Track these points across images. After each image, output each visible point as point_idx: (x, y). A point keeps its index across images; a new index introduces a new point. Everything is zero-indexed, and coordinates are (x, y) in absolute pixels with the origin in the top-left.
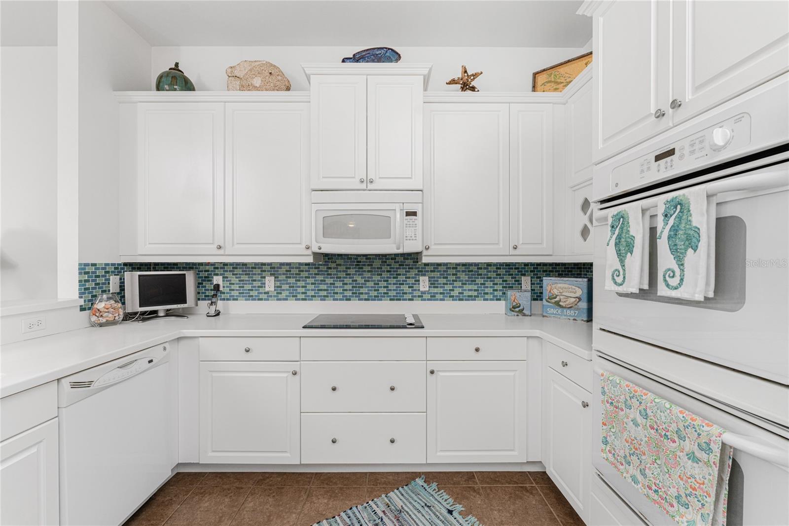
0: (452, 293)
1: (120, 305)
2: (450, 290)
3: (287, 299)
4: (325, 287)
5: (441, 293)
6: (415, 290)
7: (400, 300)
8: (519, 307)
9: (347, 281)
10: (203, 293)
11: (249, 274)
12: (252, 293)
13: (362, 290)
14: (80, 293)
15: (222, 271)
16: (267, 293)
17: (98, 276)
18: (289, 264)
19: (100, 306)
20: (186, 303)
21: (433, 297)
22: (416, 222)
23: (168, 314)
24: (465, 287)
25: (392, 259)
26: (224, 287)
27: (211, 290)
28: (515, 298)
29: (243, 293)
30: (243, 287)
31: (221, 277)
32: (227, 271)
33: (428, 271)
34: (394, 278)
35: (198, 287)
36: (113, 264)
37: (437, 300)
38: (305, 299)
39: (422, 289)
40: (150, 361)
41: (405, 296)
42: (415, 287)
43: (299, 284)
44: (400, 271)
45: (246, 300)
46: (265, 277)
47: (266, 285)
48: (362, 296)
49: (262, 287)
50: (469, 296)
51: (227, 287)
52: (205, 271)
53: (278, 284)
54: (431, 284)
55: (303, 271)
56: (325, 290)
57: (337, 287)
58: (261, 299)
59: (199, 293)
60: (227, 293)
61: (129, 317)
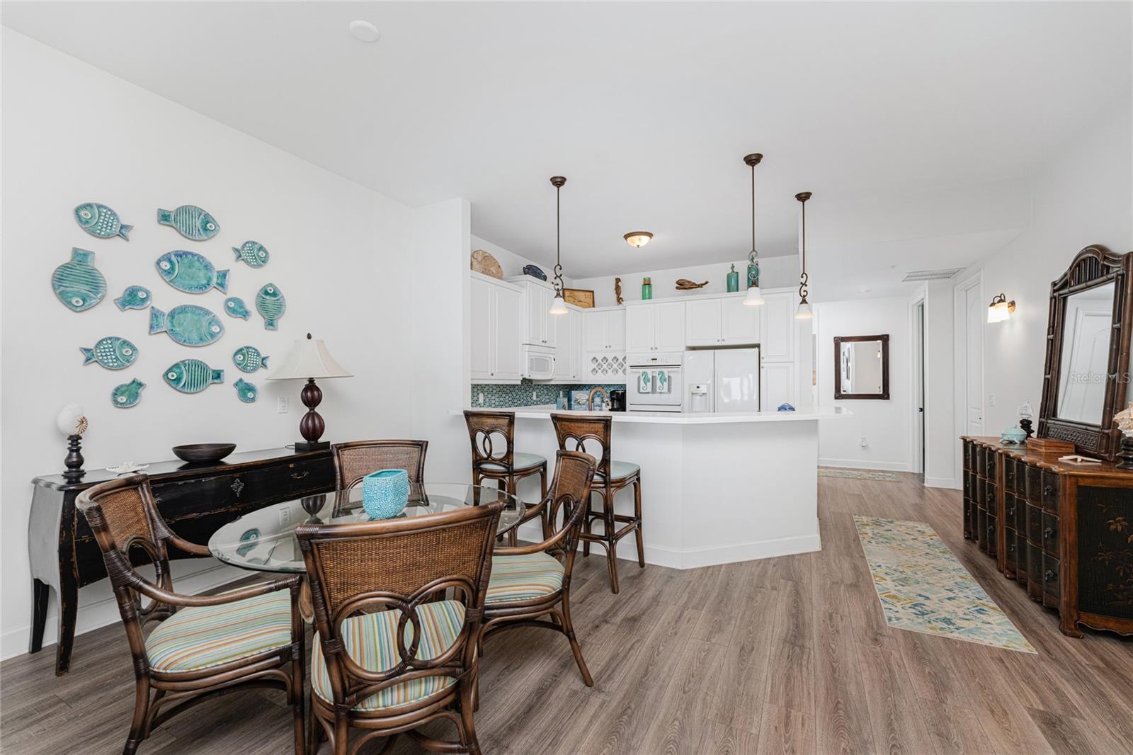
18: (488, 385)
54: (536, 396)
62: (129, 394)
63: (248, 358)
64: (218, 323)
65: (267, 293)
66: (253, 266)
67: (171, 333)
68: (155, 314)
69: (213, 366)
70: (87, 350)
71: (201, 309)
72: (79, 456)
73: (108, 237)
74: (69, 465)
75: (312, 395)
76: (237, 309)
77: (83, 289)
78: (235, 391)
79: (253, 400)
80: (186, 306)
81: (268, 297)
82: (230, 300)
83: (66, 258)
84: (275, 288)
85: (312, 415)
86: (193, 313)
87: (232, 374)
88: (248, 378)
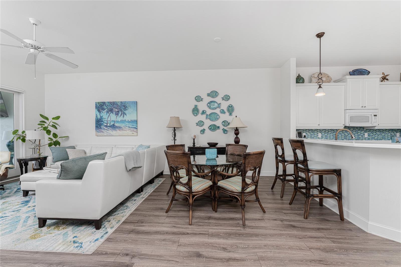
0: (375, 138)
2: (374, 137)
3: (324, 139)
5: (371, 138)
6: (363, 137)
7: (358, 140)
8: (399, 142)
9: (343, 134)
11: (313, 132)
13: (347, 137)
15: (305, 132)
16: (319, 138)
18: (325, 130)
21: (369, 139)
22: (377, 118)
24: (379, 136)
25: (356, 128)
28: (397, 139)
30: (312, 136)
32: (307, 132)
33: (367, 132)
34: (357, 133)
37: (370, 140)
38: (330, 140)
39: (366, 137)
41: (360, 139)
42: (363, 136)
43: (328, 135)
44: (358, 132)
46: (318, 133)
47: (319, 136)
48: (347, 139)
49: (317, 136)
50: (380, 139)
53: (322, 135)
54: (368, 135)
55: (329, 132)
57: (339, 136)
62: (203, 131)
63: (226, 123)
64: (219, 116)
65: (229, 107)
66: (226, 101)
67: (210, 119)
68: (207, 115)
69: (218, 125)
70: (197, 123)
71: (215, 113)
72: (195, 142)
73: (200, 101)
74: (193, 144)
75: (237, 132)
76: (223, 112)
77: (196, 112)
78: (222, 131)
79: (226, 133)
80: (212, 113)
81: (230, 108)
82: (221, 110)
83: (193, 107)
84: (232, 105)
85: (237, 138)
86: (214, 114)
87: (222, 127)
88: (225, 128)
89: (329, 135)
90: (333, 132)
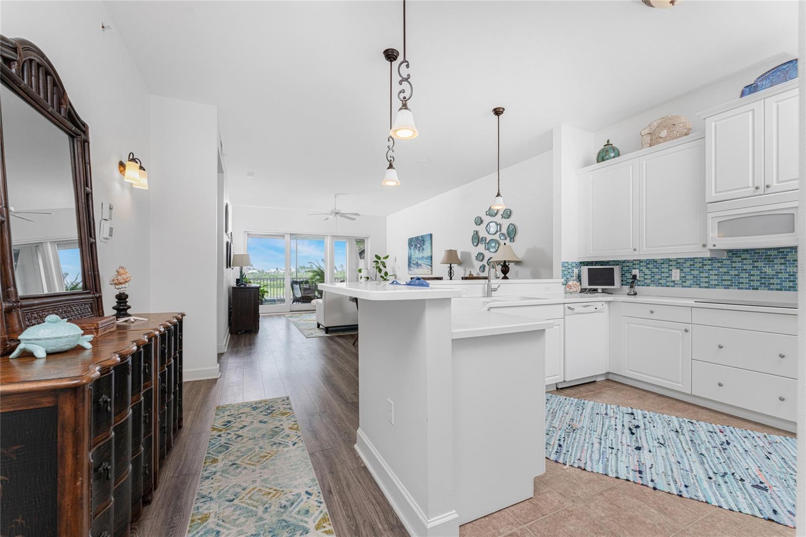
1: (579, 284)
3: (691, 287)
4: (729, 278)
9: (754, 272)
10: (625, 281)
11: (659, 268)
12: (660, 281)
13: (772, 281)
14: (563, 277)
15: (638, 266)
16: (674, 281)
17: (569, 269)
18: (692, 260)
19: (570, 283)
20: (614, 285)
23: (604, 291)
26: (640, 277)
27: (631, 279)
29: (654, 281)
30: (654, 277)
31: (638, 270)
32: (642, 266)
35: (622, 277)
36: (575, 263)
38: (709, 287)
40: (596, 309)
43: (702, 275)
45: (656, 286)
46: (671, 270)
47: (673, 276)
49: (669, 277)
51: (642, 277)
52: (627, 266)
53: (683, 275)
55: (705, 265)
56: (728, 280)
57: (742, 278)
58: (669, 286)
59: (622, 281)
60: (642, 281)
61: (583, 291)
62: (483, 268)
64: (498, 243)
66: (507, 218)
67: (489, 249)
68: (486, 244)
70: (476, 257)
71: (494, 239)
73: (479, 224)
75: (505, 268)
76: (503, 237)
77: (476, 240)
82: (500, 234)
84: (513, 225)
85: (505, 278)
86: (492, 241)
89: (707, 275)
90: (719, 265)
